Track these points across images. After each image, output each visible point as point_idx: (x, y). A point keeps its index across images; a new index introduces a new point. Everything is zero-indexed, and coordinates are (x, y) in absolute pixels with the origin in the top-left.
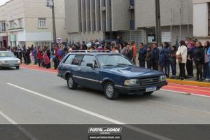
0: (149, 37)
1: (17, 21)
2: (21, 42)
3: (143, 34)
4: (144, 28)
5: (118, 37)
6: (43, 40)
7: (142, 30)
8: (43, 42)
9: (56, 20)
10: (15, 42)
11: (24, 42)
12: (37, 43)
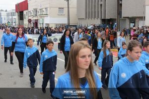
0: (131, 24)
1: (44, 10)
2: (47, 24)
3: (128, 21)
4: (128, 18)
5: (111, 23)
6: (61, 23)
7: (127, 19)
8: (61, 25)
9: (70, 9)
10: (43, 24)
11: (49, 24)
12: (57, 25)
